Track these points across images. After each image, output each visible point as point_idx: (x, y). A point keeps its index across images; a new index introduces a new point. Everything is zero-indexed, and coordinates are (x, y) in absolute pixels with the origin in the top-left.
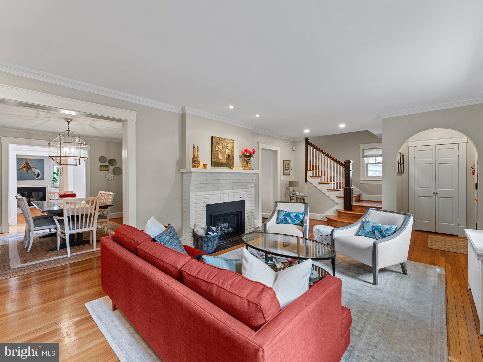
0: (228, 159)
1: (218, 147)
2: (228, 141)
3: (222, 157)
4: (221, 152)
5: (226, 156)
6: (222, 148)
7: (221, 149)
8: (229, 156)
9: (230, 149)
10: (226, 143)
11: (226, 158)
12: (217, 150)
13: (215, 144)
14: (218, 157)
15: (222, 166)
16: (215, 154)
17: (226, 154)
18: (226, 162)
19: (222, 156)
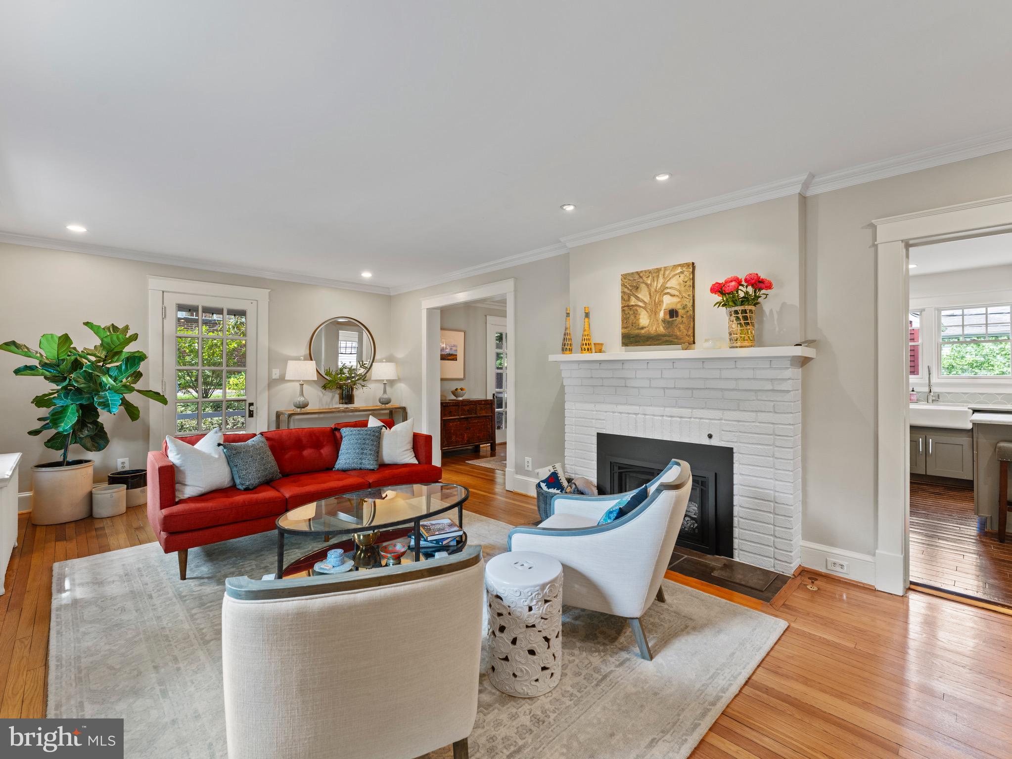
0: (668, 322)
1: (637, 298)
2: (667, 273)
3: (649, 321)
4: (645, 308)
5: (662, 315)
6: (648, 297)
7: (645, 300)
8: (673, 313)
9: (677, 293)
10: (661, 280)
11: (664, 321)
12: (633, 304)
13: (629, 292)
14: (637, 322)
15: (648, 343)
16: (628, 316)
17: (663, 309)
18: (661, 330)
19: (650, 316)
